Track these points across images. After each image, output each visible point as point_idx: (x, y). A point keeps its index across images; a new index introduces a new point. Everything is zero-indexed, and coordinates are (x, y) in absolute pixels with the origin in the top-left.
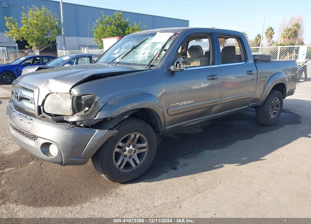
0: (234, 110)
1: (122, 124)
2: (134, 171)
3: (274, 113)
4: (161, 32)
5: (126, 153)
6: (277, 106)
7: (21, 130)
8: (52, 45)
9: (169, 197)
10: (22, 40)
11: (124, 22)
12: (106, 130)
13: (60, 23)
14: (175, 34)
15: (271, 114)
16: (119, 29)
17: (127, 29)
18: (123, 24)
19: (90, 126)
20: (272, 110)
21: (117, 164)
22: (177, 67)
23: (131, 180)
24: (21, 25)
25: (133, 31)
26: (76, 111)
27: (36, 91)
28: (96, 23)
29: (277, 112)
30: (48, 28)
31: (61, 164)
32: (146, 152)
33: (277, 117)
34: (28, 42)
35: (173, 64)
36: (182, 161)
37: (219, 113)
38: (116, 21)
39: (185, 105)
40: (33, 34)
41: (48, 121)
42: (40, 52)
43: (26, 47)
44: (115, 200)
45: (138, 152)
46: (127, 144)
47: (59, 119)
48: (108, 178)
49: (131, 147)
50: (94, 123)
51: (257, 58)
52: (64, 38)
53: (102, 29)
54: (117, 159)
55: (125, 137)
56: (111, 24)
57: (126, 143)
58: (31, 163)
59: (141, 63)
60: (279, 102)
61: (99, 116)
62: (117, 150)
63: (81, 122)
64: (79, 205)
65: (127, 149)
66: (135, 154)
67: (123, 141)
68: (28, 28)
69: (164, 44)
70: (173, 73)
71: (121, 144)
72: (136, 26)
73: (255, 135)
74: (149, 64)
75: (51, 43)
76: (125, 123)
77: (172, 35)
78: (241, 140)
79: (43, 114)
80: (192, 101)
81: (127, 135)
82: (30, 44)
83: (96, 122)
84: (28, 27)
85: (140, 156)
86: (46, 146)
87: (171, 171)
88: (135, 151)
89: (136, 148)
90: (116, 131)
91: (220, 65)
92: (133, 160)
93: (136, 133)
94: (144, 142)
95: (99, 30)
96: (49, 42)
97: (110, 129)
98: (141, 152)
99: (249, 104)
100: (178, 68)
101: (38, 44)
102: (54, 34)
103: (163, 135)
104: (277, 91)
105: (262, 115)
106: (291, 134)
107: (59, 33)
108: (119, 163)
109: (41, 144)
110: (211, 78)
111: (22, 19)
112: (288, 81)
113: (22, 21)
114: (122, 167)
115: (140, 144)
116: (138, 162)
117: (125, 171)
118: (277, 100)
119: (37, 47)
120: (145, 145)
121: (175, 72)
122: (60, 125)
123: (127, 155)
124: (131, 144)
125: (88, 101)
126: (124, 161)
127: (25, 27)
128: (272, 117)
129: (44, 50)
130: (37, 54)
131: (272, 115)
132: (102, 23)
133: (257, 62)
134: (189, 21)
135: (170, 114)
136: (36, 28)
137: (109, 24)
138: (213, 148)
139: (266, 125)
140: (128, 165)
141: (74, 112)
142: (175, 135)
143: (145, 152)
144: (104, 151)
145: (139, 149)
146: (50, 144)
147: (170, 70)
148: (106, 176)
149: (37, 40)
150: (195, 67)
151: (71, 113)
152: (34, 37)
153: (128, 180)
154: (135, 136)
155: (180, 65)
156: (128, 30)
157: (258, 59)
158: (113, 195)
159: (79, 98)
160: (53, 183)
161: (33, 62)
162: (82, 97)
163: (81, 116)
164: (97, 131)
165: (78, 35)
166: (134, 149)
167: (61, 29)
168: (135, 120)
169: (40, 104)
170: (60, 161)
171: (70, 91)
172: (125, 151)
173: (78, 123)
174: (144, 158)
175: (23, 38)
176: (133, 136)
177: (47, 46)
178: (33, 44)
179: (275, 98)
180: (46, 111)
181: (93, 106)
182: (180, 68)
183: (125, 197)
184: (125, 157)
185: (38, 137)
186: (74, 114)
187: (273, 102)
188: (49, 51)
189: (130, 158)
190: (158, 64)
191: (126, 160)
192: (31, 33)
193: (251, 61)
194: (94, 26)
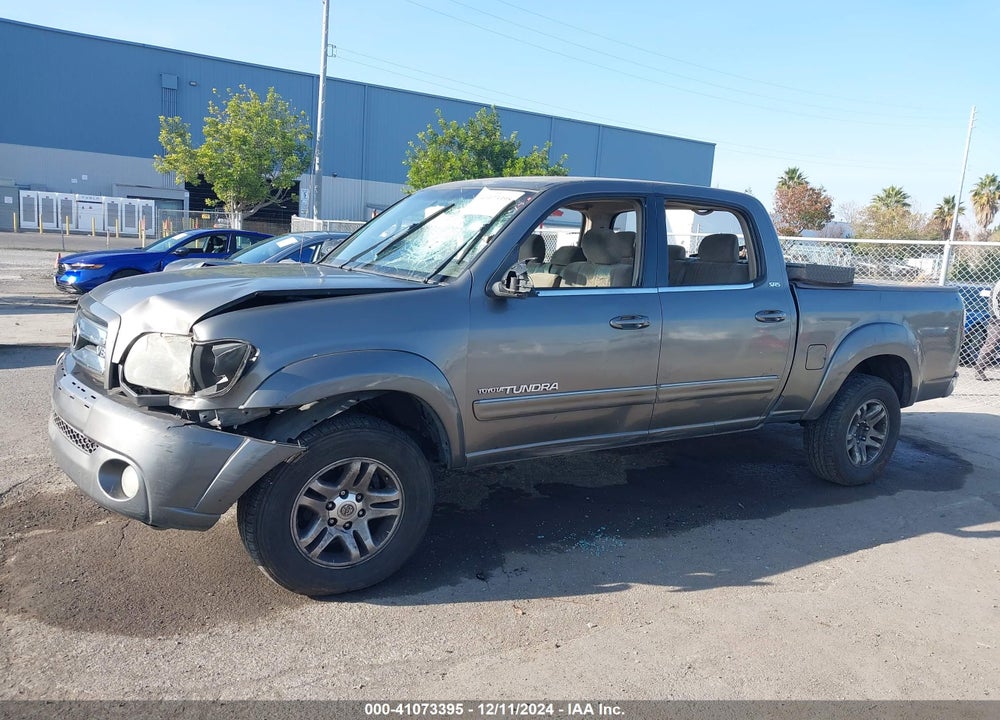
0: (711, 424)
1: (325, 430)
2: (353, 566)
3: (868, 448)
4: (492, 187)
5: (333, 514)
6: (878, 427)
7: (74, 430)
8: (280, 201)
9: (426, 647)
10: (196, 182)
11: (502, 143)
12: (274, 442)
13: (311, 137)
14: (528, 194)
15: (856, 449)
16: (485, 163)
17: (509, 163)
18: (497, 148)
19: (235, 427)
20: (861, 436)
21: (303, 540)
22: (508, 286)
23: (343, 594)
24: (200, 139)
25: (525, 170)
26: (201, 384)
27: (113, 325)
28: (417, 141)
29: (878, 445)
30: (277, 150)
31: (145, 519)
32: (396, 516)
33: (878, 460)
34: (215, 189)
35: (498, 278)
36: (514, 558)
37: (652, 429)
38: (476, 139)
39: (532, 394)
40: (230, 167)
41: (130, 405)
42: (245, 220)
43: (208, 201)
44: (275, 637)
45: (371, 514)
46: (339, 487)
47: (156, 402)
48: (271, 575)
49: (352, 498)
50: (245, 420)
51: (803, 275)
52: (319, 182)
53: (434, 161)
54: (304, 526)
55: (331, 467)
56: (461, 147)
57: (336, 486)
58: (103, 522)
59: (420, 270)
60: (883, 414)
61: (254, 400)
62: (306, 501)
63: (211, 413)
64: (176, 636)
65: (339, 502)
66: (362, 521)
67: (324, 479)
68: (218, 149)
69: (488, 221)
70: (501, 302)
71: (317, 486)
72: (536, 157)
73: (784, 509)
74: (436, 273)
75: (278, 195)
76: (332, 428)
77: (515, 199)
78: (730, 518)
79: (123, 387)
80: (556, 386)
81: (339, 463)
82: (219, 196)
83: (250, 417)
84: (220, 145)
85: (377, 526)
86: (114, 469)
87: (470, 582)
88: (363, 510)
89: (366, 503)
90: (300, 447)
91: (661, 290)
92: (356, 536)
93: (366, 460)
94: (392, 489)
95: (425, 164)
96: (274, 192)
97: (290, 441)
98: (381, 515)
99: (771, 409)
100: (512, 289)
101: (242, 196)
102: (291, 168)
103: (501, 483)
104: (877, 379)
105: (821, 450)
106: (904, 518)
107: (306, 166)
108: (309, 538)
109: (102, 462)
110: (623, 322)
111: (205, 124)
112: (919, 354)
113: (206, 129)
114: (318, 550)
115: (379, 492)
116: (369, 542)
117: (324, 562)
118: (878, 408)
119: (238, 203)
120: (395, 496)
121: (508, 300)
122: (154, 417)
123: (338, 518)
124: (353, 490)
125: (227, 359)
126: (326, 537)
127: (210, 147)
128: (858, 459)
129: (255, 215)
130: (236, 224)
131: (857, 454)
132: (436, 142)
133: (800, 285)
134: (714, 145)
135: (481, 414)
136: (241, 150)
137: (455, 148)
138: (628, 533)
139: (834, 484)
140: (337, 549)
141: (196, 387)
142: (538, 486)
143: (393, 517)
144: (265, 499)
145: (373, 505)
146: (126, 465)
147: (490, 293)
148: (268, 571)
149: (242, 182)
150: (597, 288)
151: (188, 390)
152: (231, 174)
153: (332, 591)
154: (364, 467)
155: (518, 281)
156: (513, 165)
157: (804, 277)
158: (278, 624)
159: (207, 348)
160: (134, 578)
161: (210, 247)
162: (215, 348)
163: (211, 398)
164: (248, 440)
165: (363, 174)
166: (359, 505)
167: (311, 154)
168: (367, 423)
169: (116, 360)
170: (140, 510)
171: (191, 330)
172: (332, 509)
173: (201, 416)
174: (390, 533)
175: (201, 177)
176: (356, 466)
177: (266, 201)
178: (228, 196)
179: (869, 401)
180: (128, 379)
181: (239, 373)
182: (518, 288)
183: (307, 632)
184: (331, 525)
185: (99, 445)
186: (196, 390)
187: (859, 413)
188: (276, 217)
189: (346, 528)
190: (459, 275)
191: (333, 533)
192: (225, 165)
193: (776, 283)
194: (412, 150)
